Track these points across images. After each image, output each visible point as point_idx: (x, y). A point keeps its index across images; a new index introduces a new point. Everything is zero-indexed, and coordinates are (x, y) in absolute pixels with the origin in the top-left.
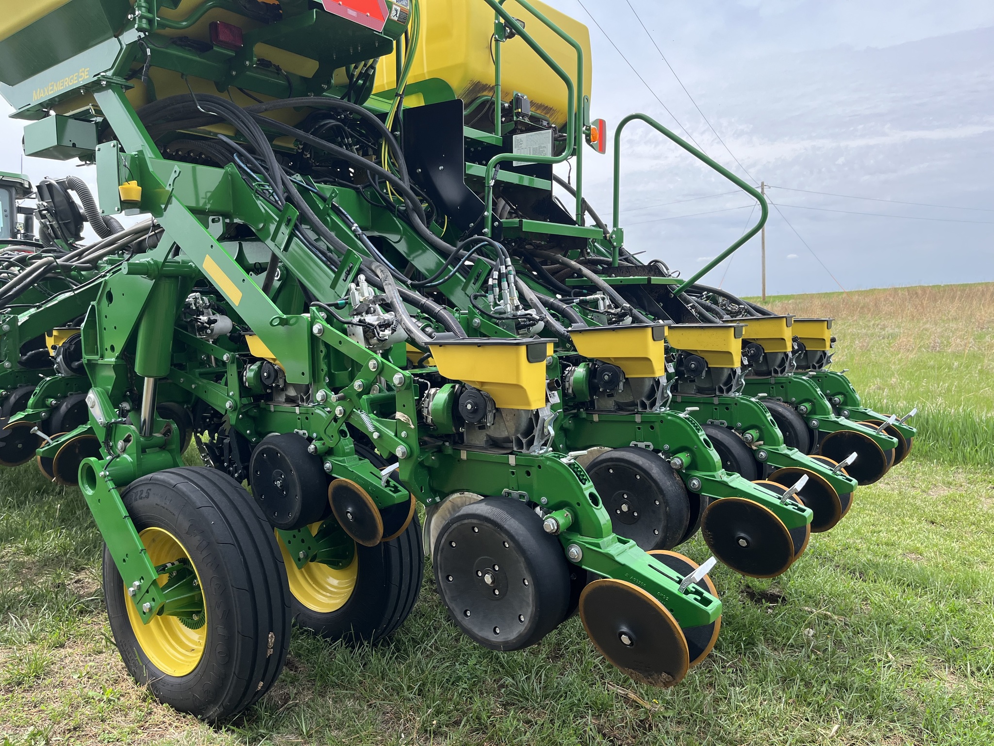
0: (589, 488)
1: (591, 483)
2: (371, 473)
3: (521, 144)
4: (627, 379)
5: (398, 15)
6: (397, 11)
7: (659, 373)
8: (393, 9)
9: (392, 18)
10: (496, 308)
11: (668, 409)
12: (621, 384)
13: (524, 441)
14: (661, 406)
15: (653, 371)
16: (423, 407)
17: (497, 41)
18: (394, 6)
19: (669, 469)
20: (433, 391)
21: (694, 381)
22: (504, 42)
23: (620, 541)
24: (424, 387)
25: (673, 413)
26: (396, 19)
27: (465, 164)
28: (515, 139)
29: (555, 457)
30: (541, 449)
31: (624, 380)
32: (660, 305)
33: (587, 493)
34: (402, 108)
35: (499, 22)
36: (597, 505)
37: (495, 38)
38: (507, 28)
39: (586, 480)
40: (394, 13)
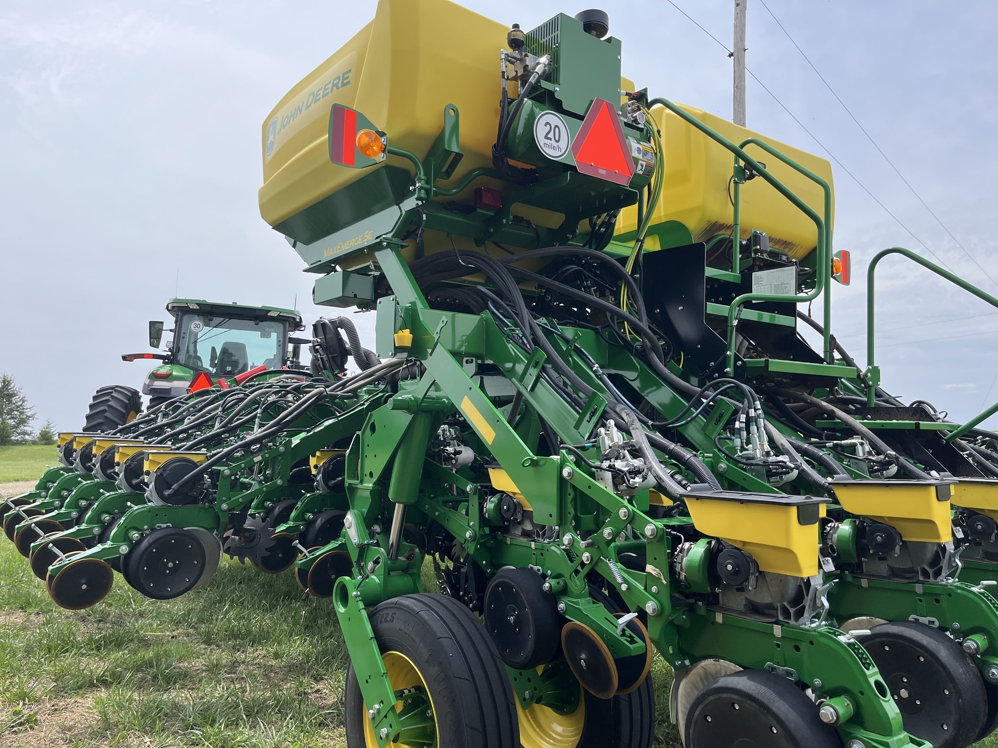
0: (873, 675)
1: (876, 669)
2: (606, 618)
3: (761, 281)
4: (904, 542)
5: (643, 170)
6: (642, 166)
7: (946, 538)
8: (639, 164)
9: (638, 172)
10: (744, 453)
11: (957, 580)
12: (897, 548)
13: (792, 610)
14: (948, 576)
15: (938, 536)
16: (676, 562)
17: (736, 183)
18: (640, 162)
19: (960, 652)
20: (687, 545)
21: (980, 544)
22: (743, 183)
23: (913, 741)
24: (676, 541)
25: (963, 586)
26: (641, 172)
27: (706, 304)
28: (755, 276)
29: (830, 633)
30: (812, 622)
31: (901, 543)
32: (929, 451)
33: (872, 681)
34: (642, 252)
35: (739, 166)
36: (885, 696)
37: (735, 180)
38: (747, 171)
39: (869, 665)
40: (639, 167)
